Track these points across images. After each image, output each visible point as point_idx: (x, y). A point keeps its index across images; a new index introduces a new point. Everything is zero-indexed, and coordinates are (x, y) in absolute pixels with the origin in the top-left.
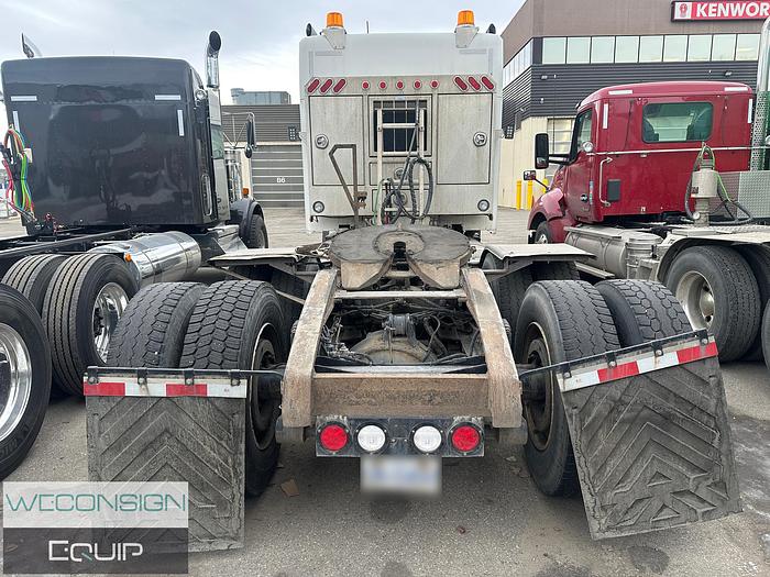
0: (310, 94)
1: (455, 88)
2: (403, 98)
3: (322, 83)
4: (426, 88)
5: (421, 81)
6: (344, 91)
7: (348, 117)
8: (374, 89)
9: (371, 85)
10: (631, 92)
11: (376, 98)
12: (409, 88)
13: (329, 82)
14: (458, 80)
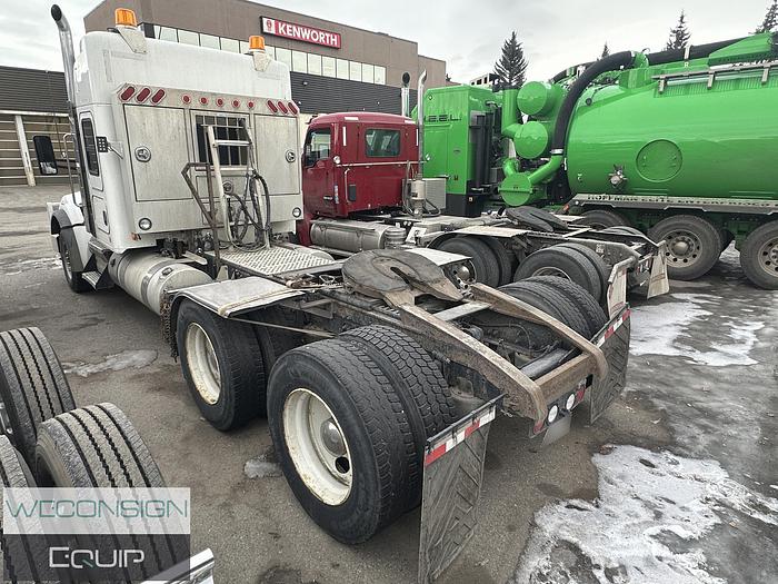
0: (124, 102)
1: (267, 110)
2: (224, 115)
3: (138, 92)
4: (243, 107)
5: (239, 100)
6: (164, 102)
7: (171, 130)
8: (195, 103)
9: (192, 99)
10: (356, 119)
11: (198, 113)
12: (228, 106)
13: (146, 92)
14: (270, 103)
